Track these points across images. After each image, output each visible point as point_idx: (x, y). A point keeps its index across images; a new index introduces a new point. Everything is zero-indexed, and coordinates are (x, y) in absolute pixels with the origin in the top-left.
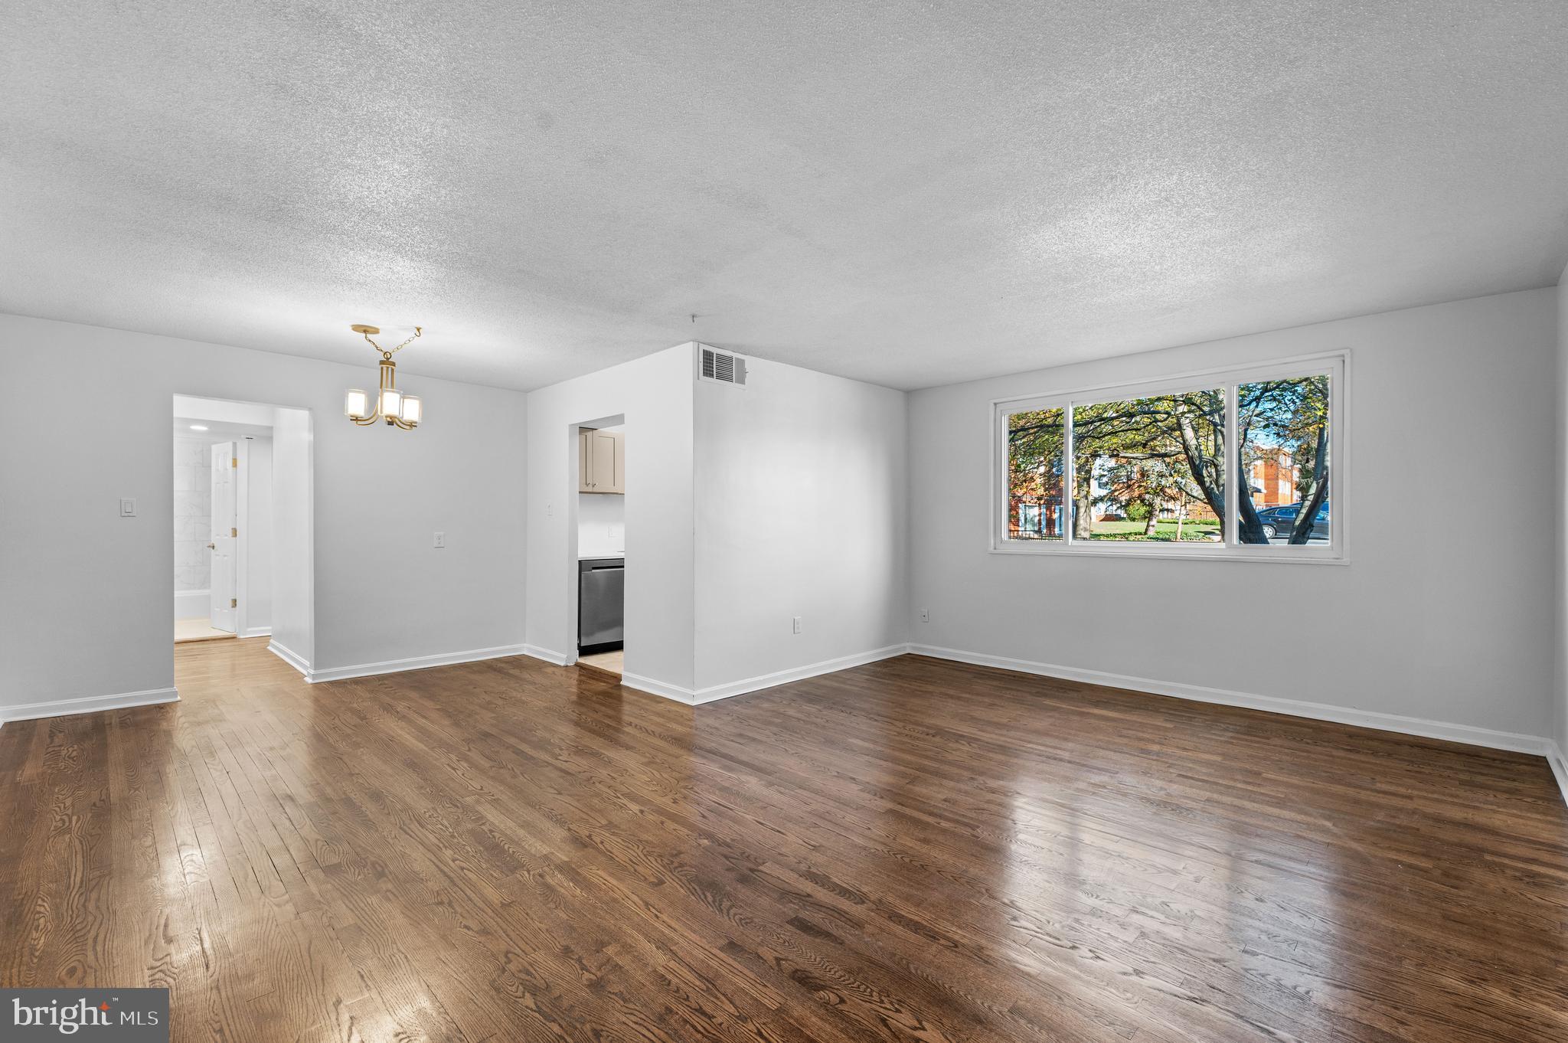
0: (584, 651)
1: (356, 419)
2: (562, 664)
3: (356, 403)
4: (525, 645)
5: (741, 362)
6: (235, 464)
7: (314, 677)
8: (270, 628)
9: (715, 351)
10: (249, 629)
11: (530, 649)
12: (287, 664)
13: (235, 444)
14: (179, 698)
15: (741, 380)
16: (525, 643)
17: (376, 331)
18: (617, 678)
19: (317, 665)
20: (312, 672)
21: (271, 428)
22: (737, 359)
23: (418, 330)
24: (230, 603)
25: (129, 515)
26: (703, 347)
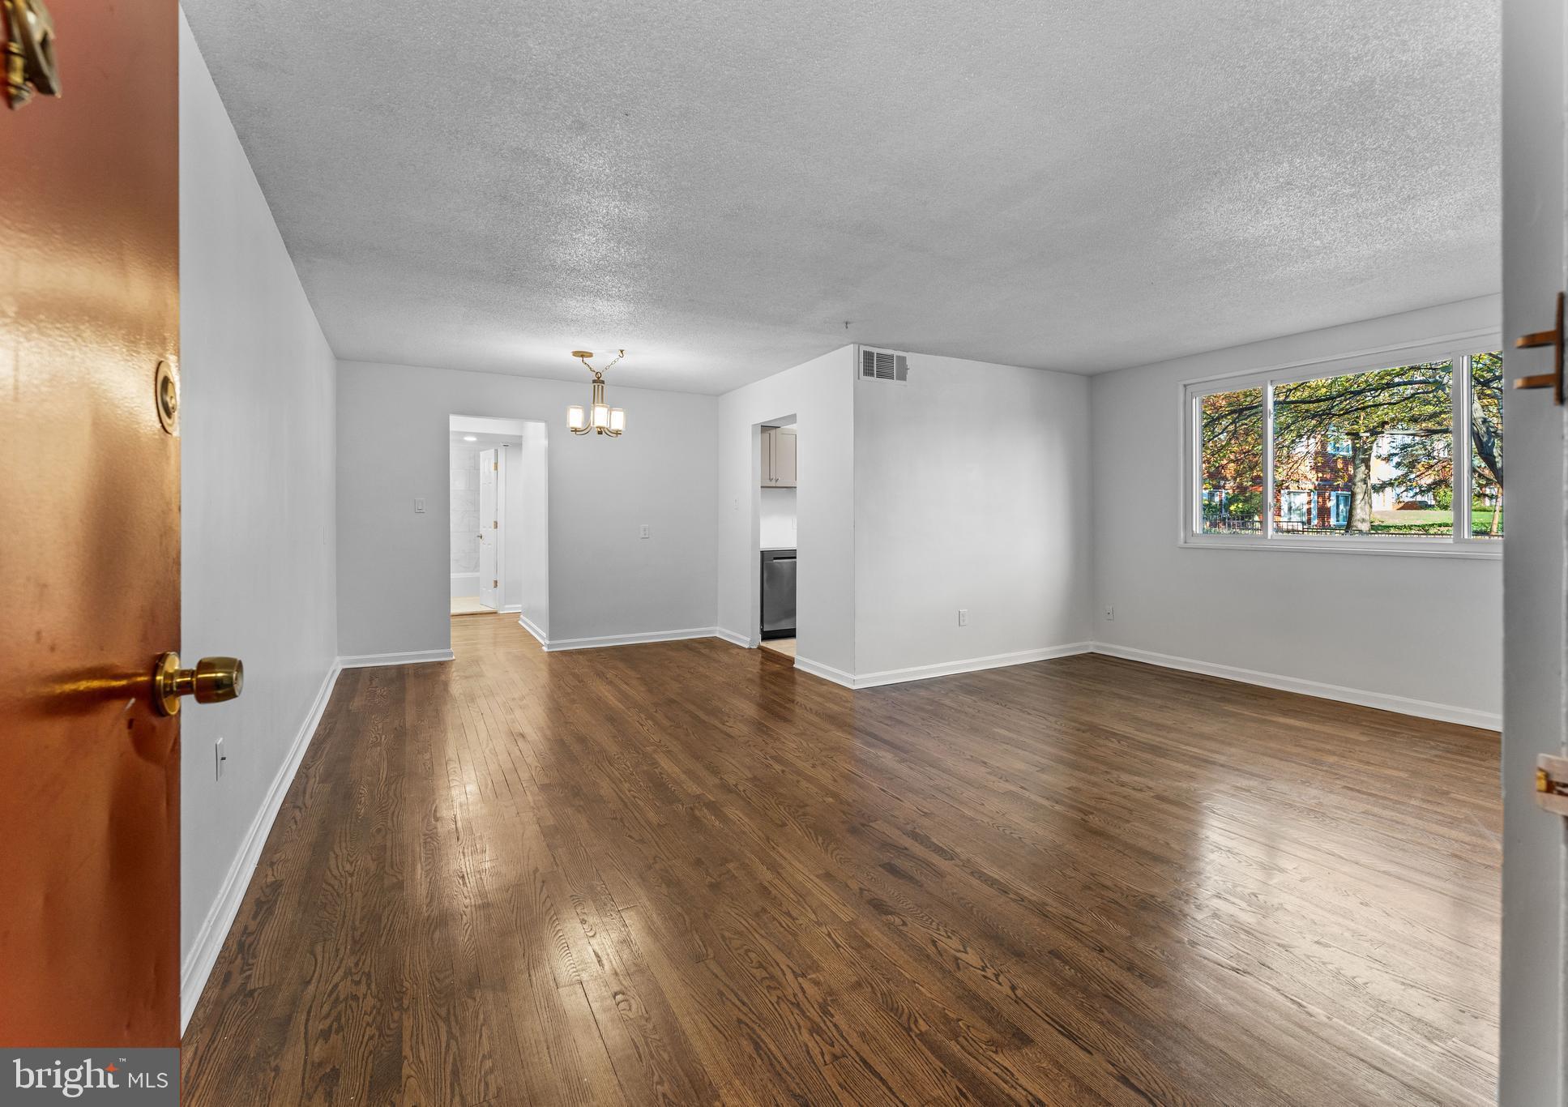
0: (767, 636)
1: (576, 430)
2: (747, 647)
3: (575, 418)
4: (718, 628)
5: (902, 360)
6: (496, 468)
7: (549, 646)
8: (520, 606)
9: (876, 351)
10: (507, 606)
11: (720, 632)
12: (531, 635)
13: (496, 451)
14: (454, 658)
15: (902, 377)
16: (716, 626)
17: (590, 355)
18: (791, 661)
19: (551, 637)
20: (548, 642)
21: (521, 437)
22: (898, 357)
23: (622, 351)
24: (493, 584)
25: (420, 512)
26: (863, 348)
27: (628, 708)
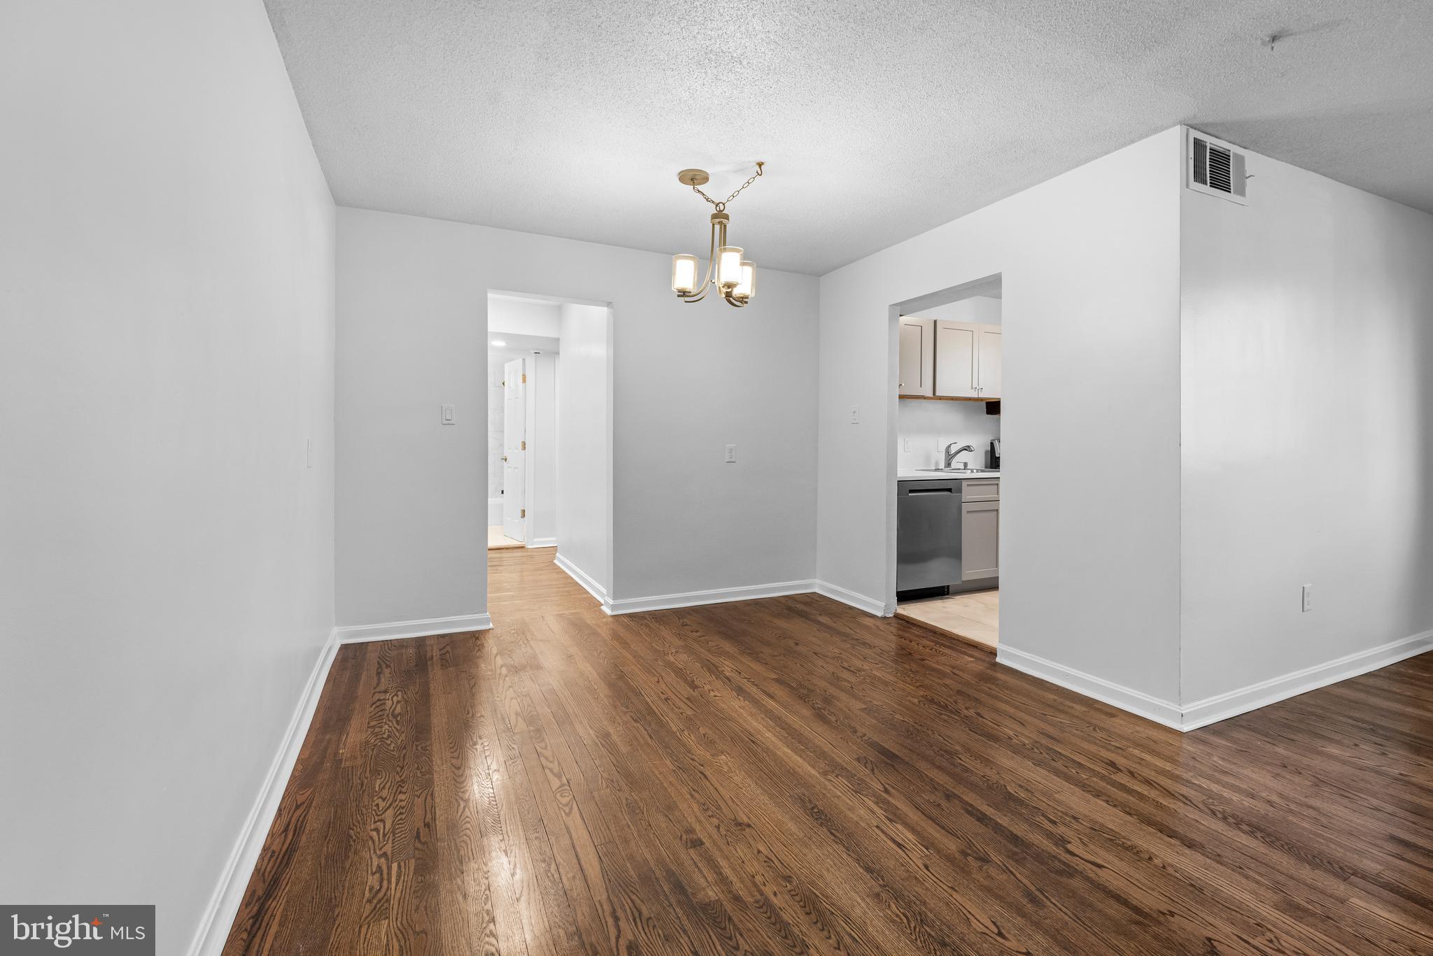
1: (683, 293)
2: (880, 614)
3: (685, 274)
4: (817, 581)
5: (1241, 159)
7: (613, 607)
8: (554, 539)
9: (1210, 141)
10: (536, 540)
12: (577, 584)
13: (524, 360)
14: (491, 626)
15: (1241, 192)
16: (815, 578)
17: (705, 179)
18: (993, 653)
19: (616, 595)
20: (611, 602)
21: (557, 340)
22: (1236, 155)
23: (760, 165)
24: (520, 514)
25: (448, 423)
26: (1195, 134)
27: (825, 774)
